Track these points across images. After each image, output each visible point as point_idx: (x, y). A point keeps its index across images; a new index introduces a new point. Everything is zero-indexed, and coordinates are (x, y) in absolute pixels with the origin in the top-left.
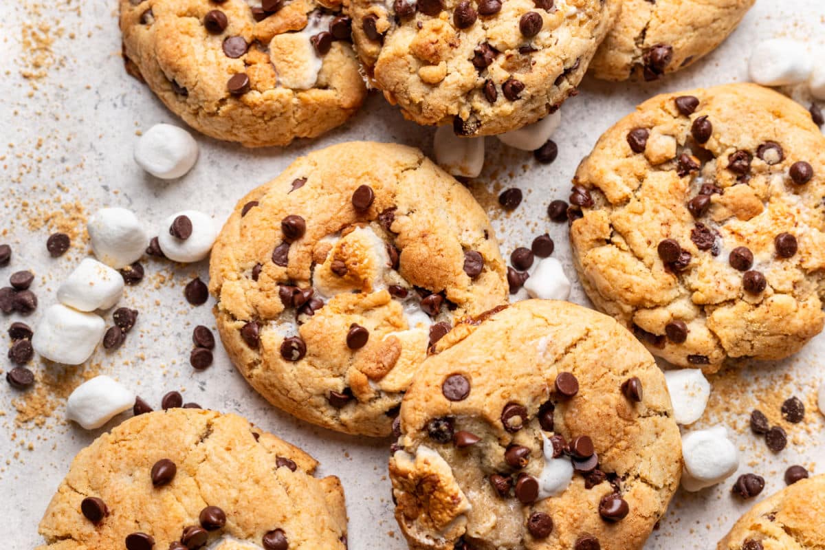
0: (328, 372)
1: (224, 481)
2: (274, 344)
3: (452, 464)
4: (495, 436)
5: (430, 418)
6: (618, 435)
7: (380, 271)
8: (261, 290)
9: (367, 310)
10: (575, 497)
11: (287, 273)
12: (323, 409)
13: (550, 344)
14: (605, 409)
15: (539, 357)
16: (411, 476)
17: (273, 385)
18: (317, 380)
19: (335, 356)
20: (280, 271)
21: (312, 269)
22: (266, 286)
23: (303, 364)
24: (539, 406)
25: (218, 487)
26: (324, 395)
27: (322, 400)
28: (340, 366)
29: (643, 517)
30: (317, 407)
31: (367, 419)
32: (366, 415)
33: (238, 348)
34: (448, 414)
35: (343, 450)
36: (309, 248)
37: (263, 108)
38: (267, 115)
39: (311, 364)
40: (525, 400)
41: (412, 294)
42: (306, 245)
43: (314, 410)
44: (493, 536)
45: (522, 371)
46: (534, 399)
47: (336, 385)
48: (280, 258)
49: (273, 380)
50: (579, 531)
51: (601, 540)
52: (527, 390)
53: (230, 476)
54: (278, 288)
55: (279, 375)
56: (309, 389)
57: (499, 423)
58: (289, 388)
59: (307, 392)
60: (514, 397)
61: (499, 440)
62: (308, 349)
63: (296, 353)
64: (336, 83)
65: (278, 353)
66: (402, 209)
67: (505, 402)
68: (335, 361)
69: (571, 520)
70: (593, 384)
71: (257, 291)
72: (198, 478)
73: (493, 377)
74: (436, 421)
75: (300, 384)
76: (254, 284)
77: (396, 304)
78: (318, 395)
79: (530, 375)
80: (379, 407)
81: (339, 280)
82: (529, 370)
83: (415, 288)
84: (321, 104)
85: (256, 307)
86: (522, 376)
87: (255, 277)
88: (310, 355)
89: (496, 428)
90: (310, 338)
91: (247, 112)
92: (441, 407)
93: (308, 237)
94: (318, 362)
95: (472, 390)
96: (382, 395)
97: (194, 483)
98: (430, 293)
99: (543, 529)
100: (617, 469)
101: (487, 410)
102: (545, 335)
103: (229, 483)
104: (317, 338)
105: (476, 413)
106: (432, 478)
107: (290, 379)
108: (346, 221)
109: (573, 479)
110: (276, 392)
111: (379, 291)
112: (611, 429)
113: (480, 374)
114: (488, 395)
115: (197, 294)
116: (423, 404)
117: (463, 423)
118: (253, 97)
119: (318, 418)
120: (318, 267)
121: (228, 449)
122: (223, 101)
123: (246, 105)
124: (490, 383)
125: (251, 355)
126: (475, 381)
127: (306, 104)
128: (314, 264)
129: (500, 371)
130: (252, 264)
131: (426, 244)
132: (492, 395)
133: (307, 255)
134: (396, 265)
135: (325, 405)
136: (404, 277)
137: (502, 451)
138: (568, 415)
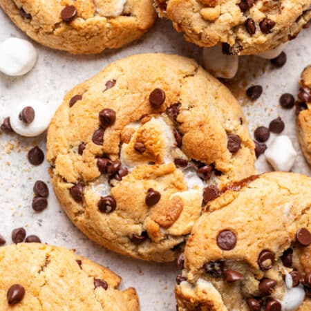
0: (132, 221)
1: (59, 300)
2: (93, 201)
3: (221, 293)
4: (252, 273)
5: (207, 261)
7: (168, 149)
8: (84, 162)
9: (159, 176)
11: (102, 149)
12: (127, 245)
13: (292, 208)
15: (284, 218)
16: (192, 301)
17: (91, 228)
18: (123, 227)
19: (136, 211)
20: (98, 149)
21: (120, 146)
22: (88, 159)
23: (114, 214)
24: (283, 251)
25: (55, 304)
26: (128, 236)
27: (126, 240)
28: (140, 217)
30: (122, 244)
31: (157, 253)
33: (67, 201)
34: (221, 259)
35: (138, 268)
36: (118, 132)
37: (86, 30)
38: (88, 34)
39: (119, 215)
40: (274, 248)
41: (190, 164)
42: (116, 130)
43: (120, 246)
45: (273, 227)
46: (280, 247)
47: (137, 230)
48: (98, 139)
49: (92, 225)
52: (276, 241)
53: (63, 297)
54: (96, 160)
55: (97, 223)
56: (117, 232)
57: (256, 265)
58: (103, 231)
59: (116, 234)
60: (267, 246)
61: (256, 276)
62: (118, 205)
63: (109, 208)
64: (136, 12)
65: (96, 208)
66: (184, 105)
67: (260, 250)
68: (137, 214)
71: (82, 162)
72: (40, 298)
73: (253, 233)
75: (111, 229)
76: (80, 157)
77: (179, 172)
78: (123, 236)
79: (277, 230)
80: (167, 245)
81: (139, 156)
82: (277, 227)
83: (193, 161)
84: (126, 27)
85: (81, 174)
86: (273, 231)
87: (81, 152)
88: (119, 209)
89: (254, 268)
90: (119, 198)
91: (75, 33)
92: (216, 254)
93: (117, 124)
94: (124, 214)
95: (238, 242)
96: (169, 237)
97: (38, 302)
98: (204, 165)
101: (248, 256)
102: (289, 202)
103: (63, 301)
104: (124, 198)
105: (240, 258)
106: (208, 303)
107: (104, 225)
108: (144, 113)
109: (304, 300)
110: (93, 233)
111: (168, 162)
113: (243, 231)
114: (249, 245)
115: (36, 157)
116: (203, 251)
117: (230, 264)
118: (79, 22)
119: (123, 251)
120: (125, 146)
121: (62, 276)
122: (57, 25)
123: (74, 28)
124: (250, 237)
125: (77, 207)
126: (240, 235)
127: (115, 28)
128: (121, 143)
129: (257, 228)
130: (78, 143)
131: (203, 131)
132: (252, 246)
133: (116, 137)
134: (179, 144)
135: (128, 243)
136: (185, 153)
137: (257, 283)
138: (303, 257)
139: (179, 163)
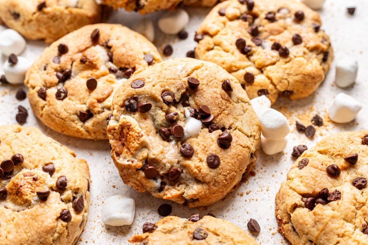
0: (78, 102)
1: (25, 145)
2: (52, 93)
3: (139, 122)
4: (159, 107)
5: (125, 98)
6: (223, 107)
7: (104, 62)
8: (47, 74)
9: (98, 78)
10: (204, 137)
11: (60, 67)
12: (76, 122)
13: (184, 68)
14: (215, 95)
15: (179, 73)
16: (117, 128)
17: (52, 113)
18: (73, 106)
19: (81, 94)
20: (56, 66)
21: (72, 65)
22: (50, 71)
23: (66, 100)
24: (181, 94)
25: (21, 147)
26: (76, 114)
27: (76, 117)
28: (84, 98)
29: (241, 146)
30: (73, 121)
31: (98, 123)
32: (98, 120)
33: (37, 100)
34: (134, 95)
35: (90, 152)
36: (70, 57)
37: (52, 14)
38: (54, 18)
39: (70, 99)
40: (173, 90)
41: (119, 72)
42: (69, 55)
43: (72, 123)
44: (162, 157)
45: (170, 77)
46: (178, 90)
47: (82, 108)
49: (53, 110)
50: (208, 153)
51: (220, 156)
52: (174, 85)
53: (27, 143)
54: (55, 73)
55: (55, 107)
56: (69, 111)
57: (160, 98)
58: (59, 112)
59: (69, 113)
60: (167, 87)
61: (162, 108)
62: (68, 92)
63: (63, 95)
64: (85, 6)
65: (54, 96)
67: (163, 89)
68: (81, 96)
69: (203, 148)
70: (207, 84)
71: (46, 74)
72: (11, 145)
73: (156, 79)
74: (129, 100)
75: (65, 109)
76: (45, 72)
77: (112, 76)
78: (74, 114)
79: (174, 79)
80: (104, 115)
81: (83, 65)
82: (174, 77)
83: (121, 69)
84: (79, 14)
85: (45, 81)
86: (171, 79)
87: (45, 69)
88: (69, 95)
89: (159, 101)
90: (69, 87)
91: (45, 16)
92: (130, 91)
93: (70, 53)
94: (73, 98)
95: (146, 84)
96: (105, 110)
97: (10, 147)
98: (127, 69)
99: (188, 151)
100: (225, 124)
101: (154, 92)
102: (182, 65)
103: (27, 146)
104: (73, 86)
105: (148, 94)
106: (128, 124)
107: (60, 107)
108: (87, 46)
109: (202, 129)
110: (53, 116)
111: (103, 69)
112: (219, 104)
113: (149, 78)
114: (154, 86)
115: (21, 96)
116: (122, 93)
117: (142, 100)
118: (46, 10)
119: (74, 128)
120: (74, 64)
121: (28, 134)
122: (34, 13)
123: (45, 13)
124: (154, 81)
125: (42, 102)
126: (147, 80)
127: (71, 13)
128: (73, 62)
129: (159, 76)
130: (44, 64)
131: (125, 47)
133: (69, 59)
134: (111, 60)
135: (78, 120)
136: (115, 64)
137: (164, 114)
138: (196, 98)
139: (112, 71)
